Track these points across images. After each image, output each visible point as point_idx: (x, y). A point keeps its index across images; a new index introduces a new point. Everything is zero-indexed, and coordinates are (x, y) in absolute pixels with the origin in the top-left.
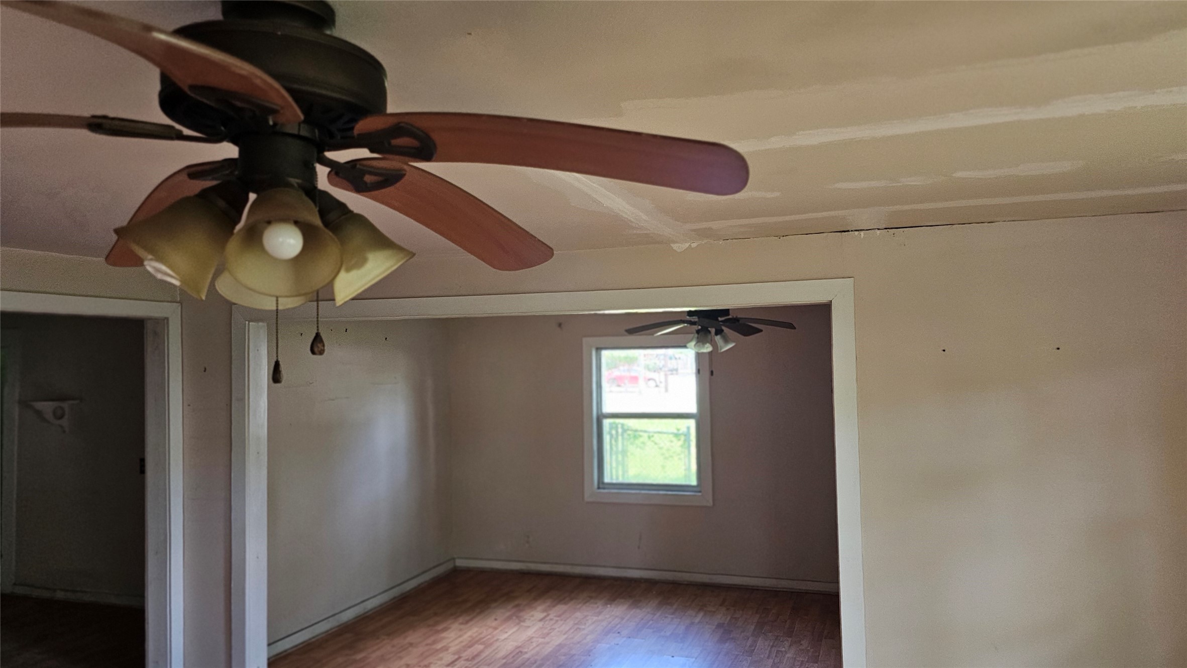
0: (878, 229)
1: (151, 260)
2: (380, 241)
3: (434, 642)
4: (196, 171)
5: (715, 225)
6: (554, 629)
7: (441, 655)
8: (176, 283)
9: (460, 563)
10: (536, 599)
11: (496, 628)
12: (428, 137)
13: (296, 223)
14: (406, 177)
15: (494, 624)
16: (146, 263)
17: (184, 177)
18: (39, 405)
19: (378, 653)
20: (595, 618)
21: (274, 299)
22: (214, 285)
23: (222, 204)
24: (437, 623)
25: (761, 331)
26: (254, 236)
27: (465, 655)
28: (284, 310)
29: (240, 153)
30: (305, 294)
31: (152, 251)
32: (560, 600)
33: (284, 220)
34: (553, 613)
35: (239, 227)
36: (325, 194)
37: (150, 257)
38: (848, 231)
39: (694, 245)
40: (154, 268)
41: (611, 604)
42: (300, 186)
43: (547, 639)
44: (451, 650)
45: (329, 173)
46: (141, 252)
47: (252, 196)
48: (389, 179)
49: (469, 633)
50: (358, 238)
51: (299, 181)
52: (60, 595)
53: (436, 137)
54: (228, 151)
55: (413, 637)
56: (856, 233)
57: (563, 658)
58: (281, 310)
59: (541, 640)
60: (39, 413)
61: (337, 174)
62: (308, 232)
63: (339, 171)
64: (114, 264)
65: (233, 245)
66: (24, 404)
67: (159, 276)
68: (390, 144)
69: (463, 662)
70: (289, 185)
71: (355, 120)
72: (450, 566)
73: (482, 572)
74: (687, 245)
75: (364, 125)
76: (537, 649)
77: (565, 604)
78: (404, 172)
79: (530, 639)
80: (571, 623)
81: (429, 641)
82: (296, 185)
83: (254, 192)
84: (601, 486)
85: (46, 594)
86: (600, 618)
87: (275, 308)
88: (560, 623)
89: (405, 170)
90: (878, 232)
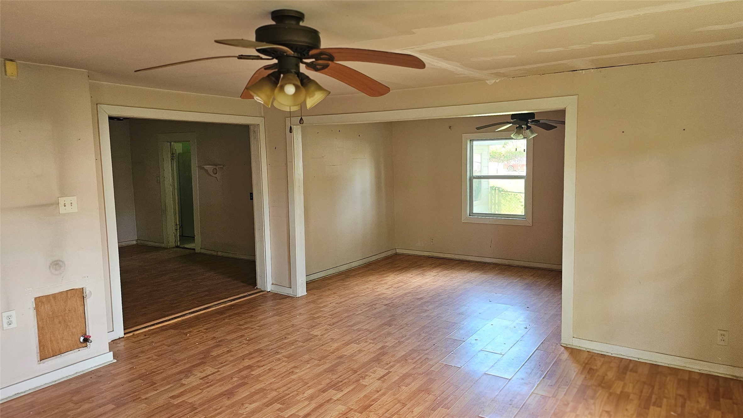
0: (593, 69)
1: (256, 96)
2: (319, 88)
3: (381, 281)
4: (267, 68)
5: (502, 71)
6: (439, 280)
7: (383, 285)
8: (263, 103)
9: (398, 251)
10: (433, 268)
11: (411, 278)
12: (331, 54)
13: (294, 84)
14: (330, 66)
15: (411, 276)
16: (254, 97)
17: (263, 69)
18: (206, 167)
19: (356, 283)
20: (461, 277)
21: (289, 107)
22: (273, 105)
23: (273, 79)
24: (384, 274)
25: (556, 127)
26: (282, 88)
27: (394, 286)
28: (293, 111)
29: (278, 61)
30: (297, 105)
31: (255, 93)
32: (447, 269)
33: (290, 83)
34: (441, 274)
35: (279, 85)
36: (302, 74)
37: (255, 95)
38: (577, 70)
39: (497, 81)
40: (256, 98)
41: (471, 272)
42: (295, 72)
43: (435, 283)
44: (388, 284)
45: (306, 66)
46: (252, 94)
47: (282, 75)
48: (325, 67)
49: (398, 279)
50: (312, 88)
51: (295, 70)
52: (220, 254)
53: (334, 55)
54: (275, 61)
55: (371, 278)
56: (581, 71)
57: (441, 291)
58: (292, 111)
59: (432, 283)
60: (206, 171)
61: (308, 66)
62: (297, 87)
63: (308, 65)
64: (243, 98)
65: (277, 90)
66: (201, 168)
67: (258, 101)
68: (320, 57)
69: (393, 289)
70: (291, 72)
71: (309, 51)
72: (394, 252)
73: (408, 255)
74: (494, 81)
75: (312, 52)
76: (429, 286)
77: (448, 271)
78: (329, 64)
79: (427, 283)
80: (449, 278)
81: (379, 280)
82: (293, 72)
83: (283, 74)
84: (471, 214)
85: (214, 253)
86: (464, 277)
87: (289, 111)
88: (443, 278)
89: (330, 64)
90: (593, 70)
